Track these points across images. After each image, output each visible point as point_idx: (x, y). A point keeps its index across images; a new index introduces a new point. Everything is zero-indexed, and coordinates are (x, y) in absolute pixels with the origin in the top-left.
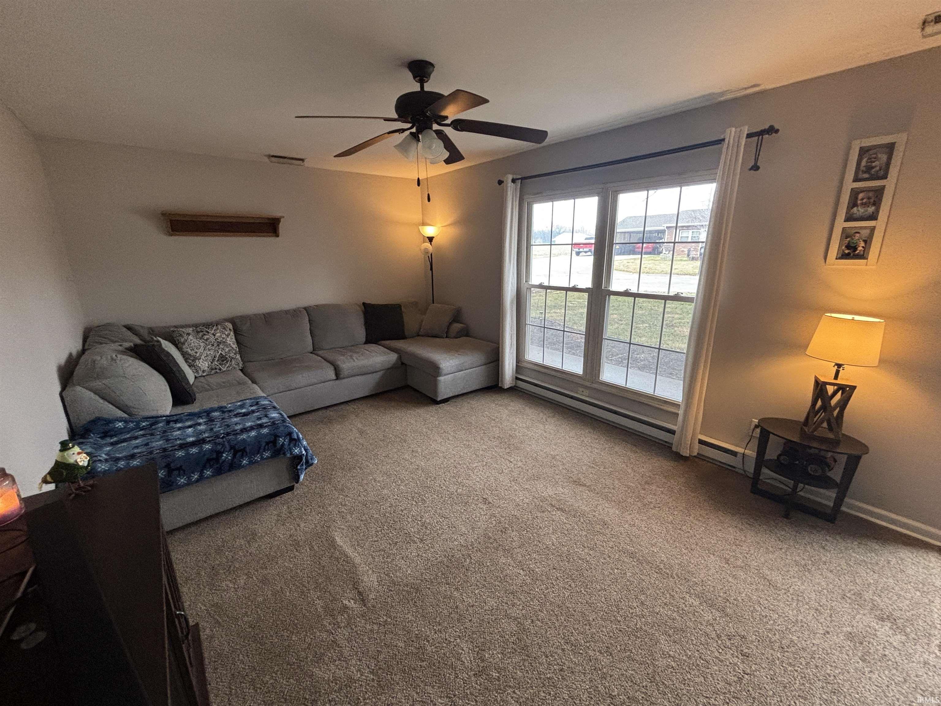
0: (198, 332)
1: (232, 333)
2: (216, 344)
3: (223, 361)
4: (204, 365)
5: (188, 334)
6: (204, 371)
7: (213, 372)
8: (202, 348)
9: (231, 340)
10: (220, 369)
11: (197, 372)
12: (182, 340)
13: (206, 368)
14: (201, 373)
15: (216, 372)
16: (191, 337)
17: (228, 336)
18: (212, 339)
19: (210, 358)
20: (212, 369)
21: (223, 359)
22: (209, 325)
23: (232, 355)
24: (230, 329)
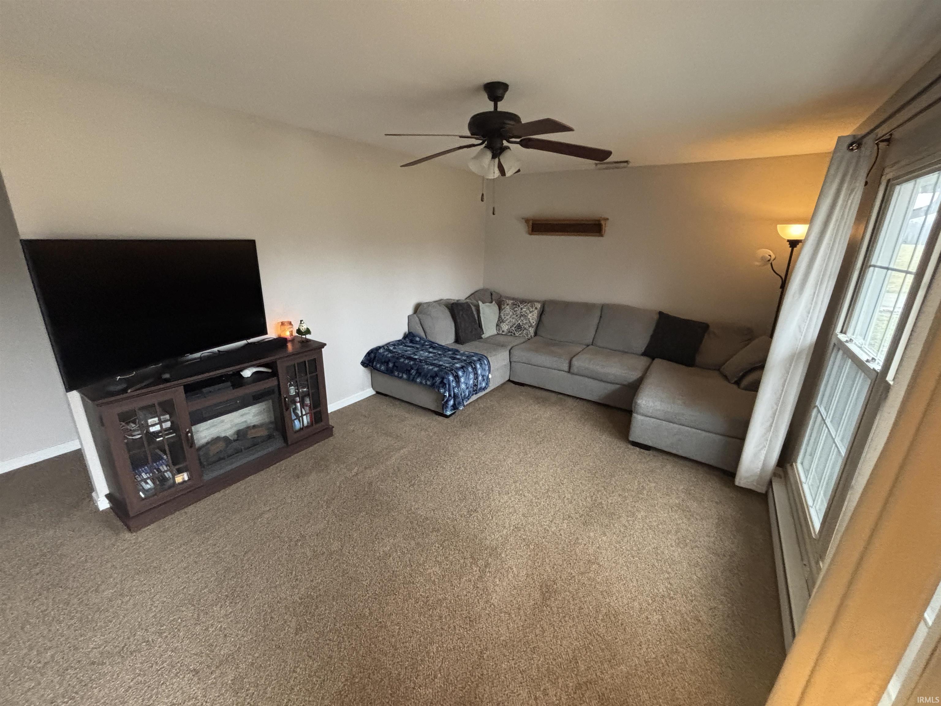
0: (514, 305)
1: (536, 311)
2: (519, 316)
3: (518, 329)
4: (505, 327)
5: (508, 305)
6: (503, 331)
7: (510, 334)
8: (509, 316)
9: (533, 317)
10: (514, 334)
11: (499, 330)
12: (503, 307)
13: (505, 330)
14: (501, 332)
15: (511, 335)
16: (508, 307)
17: (531, 312)
18: (518, 312)
19: (511, 324)
20: (509, 332)
21: (519, 327)
22: (523, 301)
23: (526, 326)
24: (536, 308)
